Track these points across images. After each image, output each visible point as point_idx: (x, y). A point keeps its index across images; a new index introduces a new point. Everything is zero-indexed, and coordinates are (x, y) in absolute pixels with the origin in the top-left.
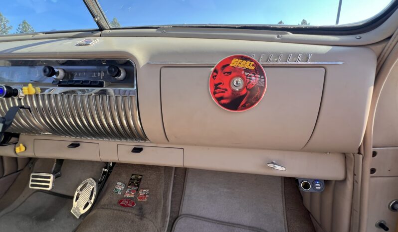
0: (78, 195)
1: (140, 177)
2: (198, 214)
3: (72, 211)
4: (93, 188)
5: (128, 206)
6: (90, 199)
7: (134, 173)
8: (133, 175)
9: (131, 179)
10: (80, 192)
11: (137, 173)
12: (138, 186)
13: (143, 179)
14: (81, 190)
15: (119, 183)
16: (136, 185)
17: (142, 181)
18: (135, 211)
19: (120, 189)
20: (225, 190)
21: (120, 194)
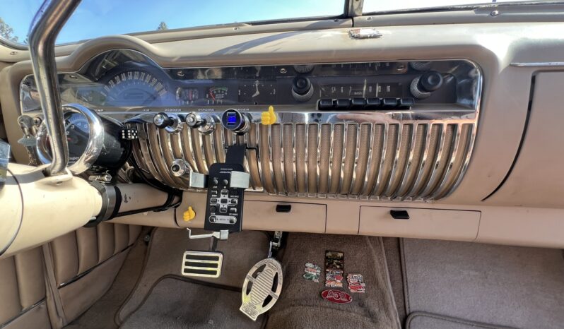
0: (250, 284)
1: (340, 255)
2: (437, 311)
3: (241, 309)
4: (277, 273)
5: (341, 301)
6: (274, 289)
7: (329, 249)
8: (327, 251)
9: (327, 258)
10: (254, 280)
11: (333, 248)
12: (342, 269)
13: (345, 258)
14: (255, 275)
15: (309, 265)
16: (338, 267)
17: (347, 262)
18: (356, 309)
19: (315, 274)
20: (472, 273)
21: (318, 281)
